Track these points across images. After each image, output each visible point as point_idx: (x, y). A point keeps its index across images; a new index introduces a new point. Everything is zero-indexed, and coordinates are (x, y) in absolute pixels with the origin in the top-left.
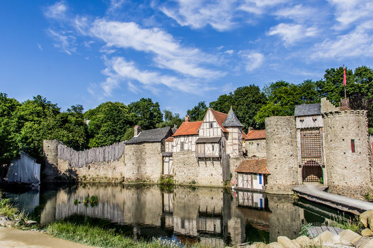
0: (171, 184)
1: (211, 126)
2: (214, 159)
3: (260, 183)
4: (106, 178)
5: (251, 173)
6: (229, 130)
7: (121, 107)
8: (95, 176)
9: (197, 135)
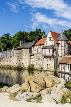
0: (33, 69)
1: (50, 40)
2: (50, 57)
3: (69, 69)
4: (7, 65)
5: (65, 64)
6: (60, 42)
7: (25, 34)
8: (3, 64)
9: (44, 44)
